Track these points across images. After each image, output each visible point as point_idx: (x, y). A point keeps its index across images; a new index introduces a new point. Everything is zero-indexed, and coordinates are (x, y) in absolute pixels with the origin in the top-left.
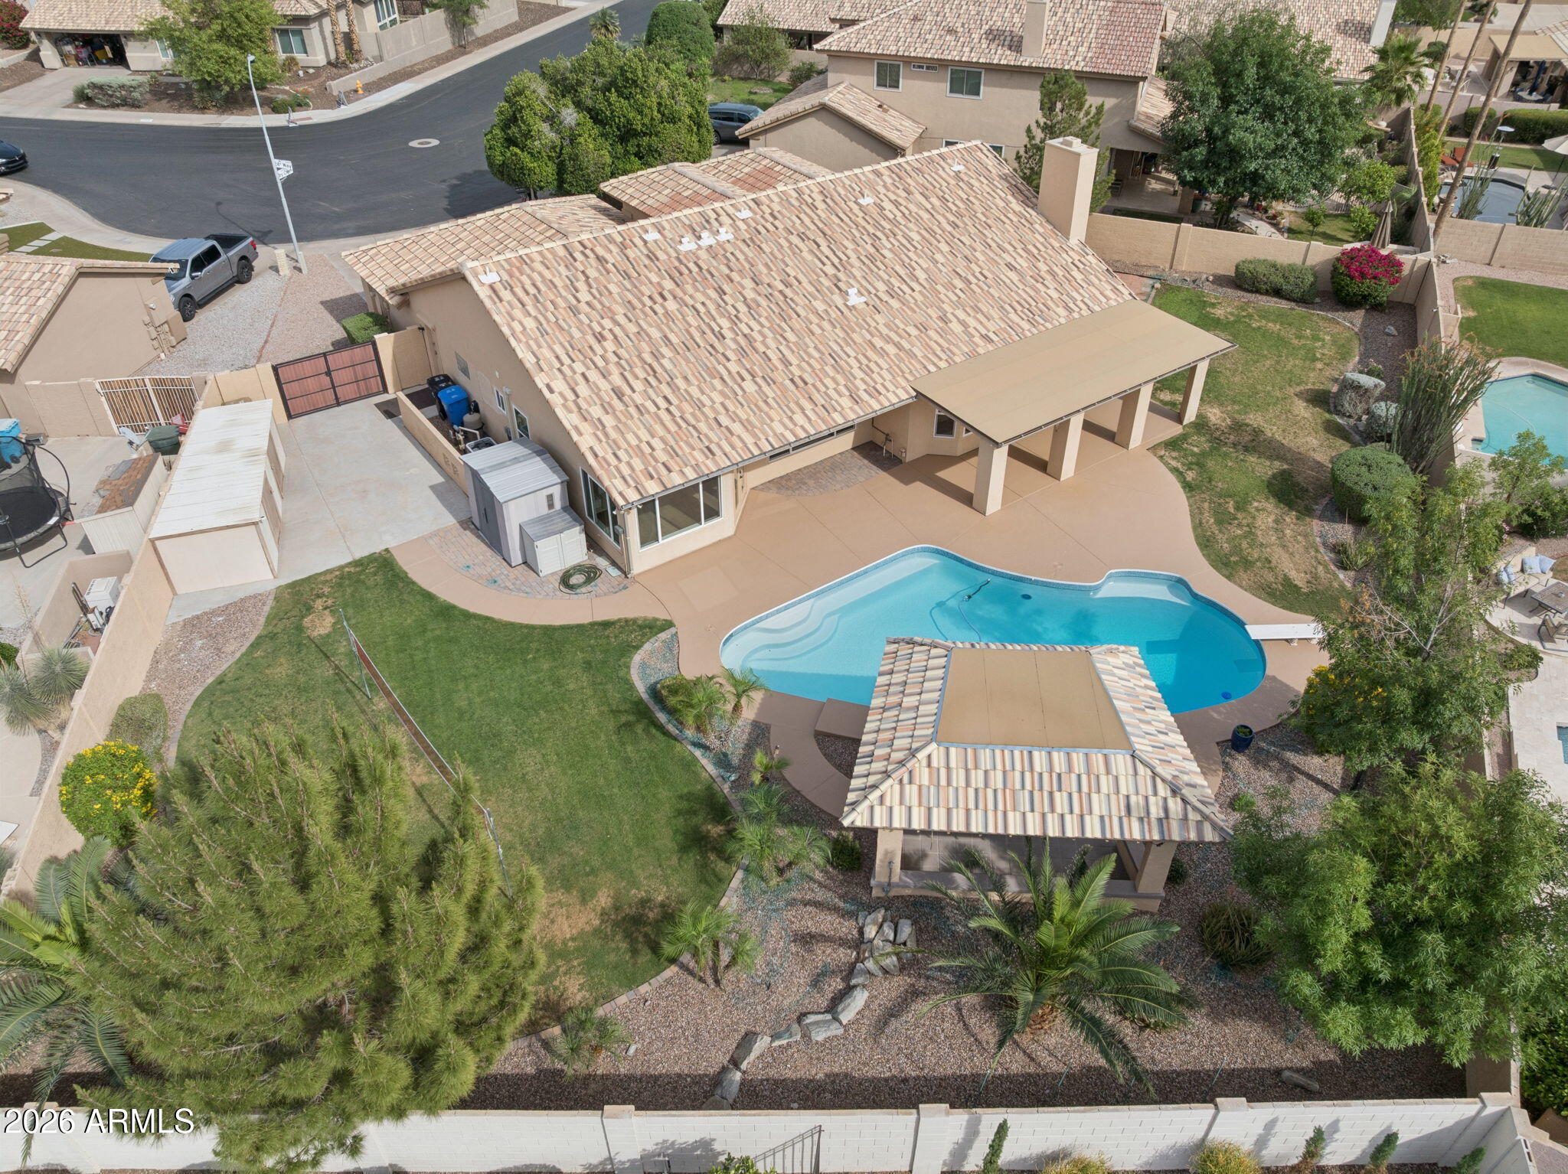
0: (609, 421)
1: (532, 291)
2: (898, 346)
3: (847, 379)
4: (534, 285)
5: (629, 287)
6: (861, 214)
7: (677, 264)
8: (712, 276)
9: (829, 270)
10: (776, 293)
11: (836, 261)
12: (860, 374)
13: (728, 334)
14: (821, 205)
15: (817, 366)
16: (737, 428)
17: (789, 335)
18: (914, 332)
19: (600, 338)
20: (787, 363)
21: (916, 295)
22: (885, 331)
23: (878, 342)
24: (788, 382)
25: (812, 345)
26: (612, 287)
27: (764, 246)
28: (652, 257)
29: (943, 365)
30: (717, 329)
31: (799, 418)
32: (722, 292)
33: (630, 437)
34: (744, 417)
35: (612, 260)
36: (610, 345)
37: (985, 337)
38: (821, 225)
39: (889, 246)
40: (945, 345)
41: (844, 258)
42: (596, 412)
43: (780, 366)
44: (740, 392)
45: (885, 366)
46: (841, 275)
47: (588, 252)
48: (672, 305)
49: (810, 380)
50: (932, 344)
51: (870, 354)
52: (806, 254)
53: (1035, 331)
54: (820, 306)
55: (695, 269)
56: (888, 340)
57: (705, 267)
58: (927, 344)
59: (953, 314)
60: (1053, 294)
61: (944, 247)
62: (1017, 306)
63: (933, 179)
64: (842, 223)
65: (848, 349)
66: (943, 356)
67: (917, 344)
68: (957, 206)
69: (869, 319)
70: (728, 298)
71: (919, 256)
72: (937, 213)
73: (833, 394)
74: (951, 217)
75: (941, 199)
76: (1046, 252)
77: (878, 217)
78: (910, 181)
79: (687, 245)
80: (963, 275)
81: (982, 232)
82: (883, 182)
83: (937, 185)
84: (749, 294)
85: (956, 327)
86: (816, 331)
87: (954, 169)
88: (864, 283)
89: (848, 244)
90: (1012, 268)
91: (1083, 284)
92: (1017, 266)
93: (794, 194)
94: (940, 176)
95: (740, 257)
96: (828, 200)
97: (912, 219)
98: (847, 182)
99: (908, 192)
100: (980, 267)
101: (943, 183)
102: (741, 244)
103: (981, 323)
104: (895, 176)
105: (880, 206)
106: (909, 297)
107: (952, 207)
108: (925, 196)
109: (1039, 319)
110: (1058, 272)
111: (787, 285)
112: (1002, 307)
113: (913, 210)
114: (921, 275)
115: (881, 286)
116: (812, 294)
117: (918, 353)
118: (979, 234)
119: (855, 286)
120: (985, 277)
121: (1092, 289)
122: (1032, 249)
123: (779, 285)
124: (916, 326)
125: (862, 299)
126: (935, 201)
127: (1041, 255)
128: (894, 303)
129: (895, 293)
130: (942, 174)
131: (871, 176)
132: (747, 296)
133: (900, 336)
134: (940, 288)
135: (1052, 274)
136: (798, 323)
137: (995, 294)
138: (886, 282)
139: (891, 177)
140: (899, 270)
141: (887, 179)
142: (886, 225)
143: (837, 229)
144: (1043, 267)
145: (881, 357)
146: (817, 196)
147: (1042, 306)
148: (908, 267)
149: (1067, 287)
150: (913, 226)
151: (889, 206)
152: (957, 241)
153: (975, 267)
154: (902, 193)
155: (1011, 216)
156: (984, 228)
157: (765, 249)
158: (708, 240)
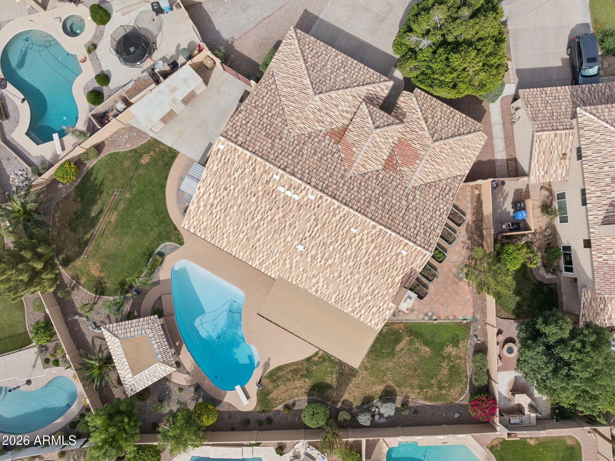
0: (202, 209)
1: (226, 160)
2: (291, 268)
3: (266, 259)
4: (229, 159)
5: (250, 184)
6: (345, 231)
7: (271, 191)
8: (275, 203)
9: (307, 235)
10: (284, 225)
11: (313, 234)
12: (271, 261)
13: (256, 220)
14: (338, 217)
15: (264, 249)
16: (225, 240)
17: (270, 237)
18: (301, 269)
19: (226, 189)
20: (258, 240)
21: (318, 265)
22: (294, 261)
23: (288, 262)
24: (252, 245)
25: (271, 244)
26: (246, 180)
27: (302, 210)
28: (268, 182)
29: (294, 283)
30: (255, 216)
31: (242, 253)
32: (271, 209)
33: (201, 217)
34: (230, 240)
35: (256, 172)
36: (225, 193)
37: (317, 291)
38: (327, 222)
39: (336, 247)
40: (303, 280)
41: (317, 236)
42: (202, 204)
43: (256, 239)
44: (237, 234)
45: (280, 267)
46: (308, 239)
47: (254, 164)
48: (253, 200)
49: (257, 250)
50: (301, 277)
51: (281, 262)
52: (308, 225)
53: (333, 304)
54: (289, 239)
55: (273, 197)
56: (291, 264)
57: (277, 199)
58: (299, 276)
59: (319, 278)
60: (357, 305)
61: (351, 264)
62: (340, 296)
63: (389, 246)
64: (334, 228)
65: (278, 254)
66: (298, 281)
67: (297, 273)
68: (379, 260)
69: (295, 255)
70: (270, 212)
71: (339, 258)
72: (369, 255)
73: (258, 258)
74: (370, 261)
75: (379, 254)
76: (379, 297)
77: (348, 237)
78: (380, 239)
79: (281, 189)
80: (342, 274)
81: (371, 273)
82: (371, 232)
83: (385, 249)
84: (277, 217)
85: (314, 281)
86: (278, 243)
87: (402, 251)
88: (310, 247)
89: (325, 234)
90: (359, 287)
91: (371, 313)
92: (362, 290)
93: (336, 206)
94: (392, 248)
95: (290, 206)
96: (343, 218)
97: (357, 249)
98: (359, 220)
99: (372, 241)
100: (351, 278)
101: (389, 251)
102: (297, 203)
103: (323, 287)
104: (378, 233)
105: (355, 236)
106: (316, 262)
107: (377, 258)
108: (375, 248)
109: (340, 303)
110: (370, 304)
111: (290, 225)
112: (336, 291)
113: (362, 247)
114: (330, 262)
115: (313, 252)
116: (292, 235)
117: (293, 274)
118: (369, 273)
119: (307, 245)
120: (347, 282)
121: (371, 316)
122: (377, 291)
123: (288, 224)
124: (304, 269)
125: (303, 250)
126: (375, 252)
127: (375, 295)
128: (309, 259)
129: (313, 257)
130: (395, 248)
131: (370, 226)
132: (275, 218)
133: (296, 267)
134: (329, 270)
135: (368, 302)
136: (276, 236)
137: (340, 287)
138: (317, 254)
139: (376, 232)
140: (327, 255)
141: (374, 232)
142: (347, 241)
143: (330, 228)
144: (369, 298)
145: (283, 265)
146: (342, 214)
147: (348, 302)
148: (330, 256)
149: (365, 308)
150: (354, 250)
151: (358, 238)
152: (358, 266)
153: (349, 277)
154: (370, 239)
155: (390, 280)
156: (374, 273)
157: (301, 212)
158: (289, 193)
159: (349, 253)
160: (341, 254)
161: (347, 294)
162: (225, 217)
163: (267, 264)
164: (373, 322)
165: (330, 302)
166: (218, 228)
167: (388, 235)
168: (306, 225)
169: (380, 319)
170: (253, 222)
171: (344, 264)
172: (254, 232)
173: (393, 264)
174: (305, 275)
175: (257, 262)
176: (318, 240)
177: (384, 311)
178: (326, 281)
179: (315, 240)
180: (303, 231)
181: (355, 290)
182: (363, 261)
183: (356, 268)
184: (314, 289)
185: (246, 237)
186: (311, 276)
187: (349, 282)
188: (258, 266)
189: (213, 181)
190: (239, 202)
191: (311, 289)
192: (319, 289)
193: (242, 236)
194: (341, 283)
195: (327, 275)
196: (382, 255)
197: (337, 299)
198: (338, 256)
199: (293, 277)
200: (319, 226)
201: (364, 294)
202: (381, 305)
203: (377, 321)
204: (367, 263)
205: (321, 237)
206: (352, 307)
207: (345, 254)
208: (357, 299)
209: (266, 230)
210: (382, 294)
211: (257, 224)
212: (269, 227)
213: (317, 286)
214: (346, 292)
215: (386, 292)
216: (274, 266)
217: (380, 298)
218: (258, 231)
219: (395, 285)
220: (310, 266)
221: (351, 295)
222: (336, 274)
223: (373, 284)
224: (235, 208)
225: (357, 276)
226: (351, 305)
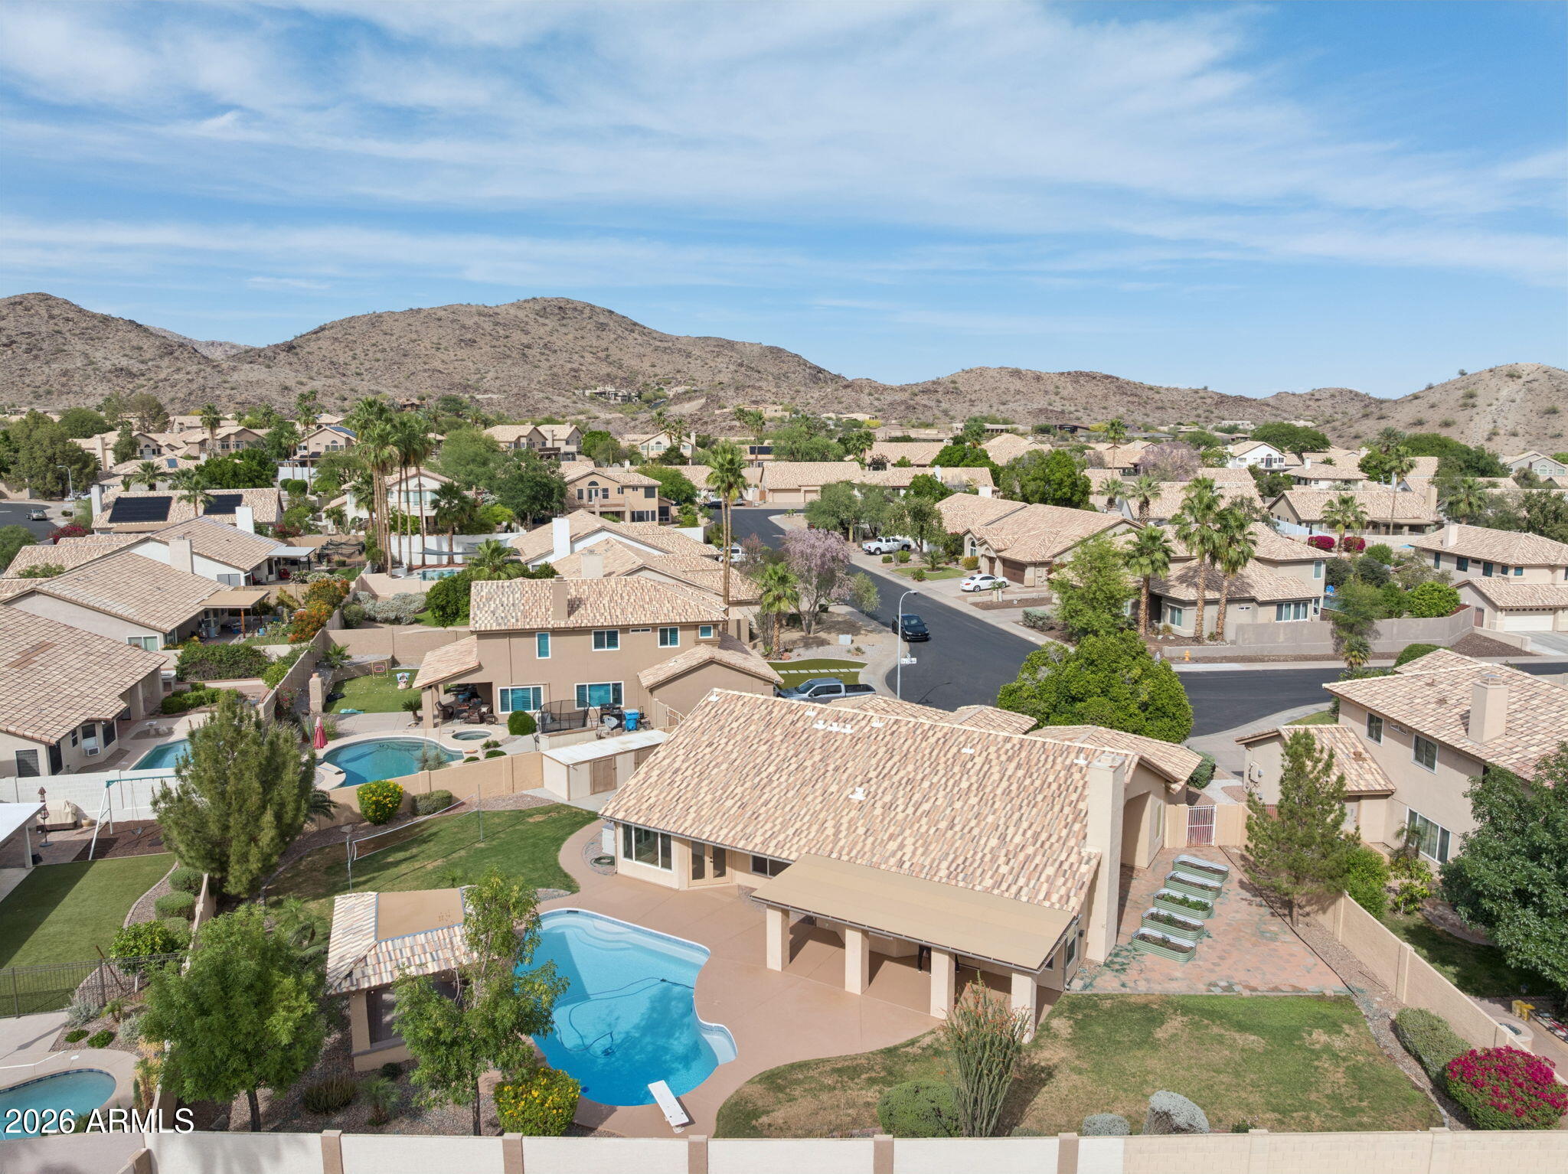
0: (653, 779)
1: (720, 712)
2: (837, 833)
3: (779, 831)
6: (950, 755)
7: (800, 731)
8: (807, 745)
9: (872, 774)
10: (822, 771)
11: (885, 771)
12: (791, 831)
13: (764, 775)
14: (932, 740)
15: (777, 815)
16: (692, 815)
17: (791, 794)
18: (861, 831)
19: (710, 745)
20: (766, 804)
21: (900, 816)
22: (845, 820)
23: (830, 824)
24: (750, 813)
25: (793, 804)
26: (752, 727)
27: (859, 745)
28: (795, 723)
29: (845, 858)
30: (763, 769)
31: (724, 831)
32: (796, 755)
33: (649, 790)
34: (703, 813)
35: (773, 715)
36: (708, 750)
37: (901, 863)
38: (912, 750)
39: (935, 780)
40: (866, 849)
41: (893, 772)
42: (656, 773)
43: (760, 803)
44: (721, 802)
45: (811, 837)
46: (874, 780)
47: (771, 707)
48: (764, 748)
49: (760, 819)
50: (860, 845)
51: (815, 828)
52: (874, 761)
53: (944, 880)
54: (834, 788)
55: (803, 738)
56: (838, 826)
57: (811, 739)
58: (857, 842)
59: (905, 838)
60: (1004, 869)
61: (973, 801)
62: (960, 860)
63: (1046, 760)
64: (927, 756)
65: (807, 818)
66: (853, 854)
67: (851, 838)
68: (1032, 783)
69: (847, 810)
70: (794, 759)
71: (945, 797)
72: (1008, 780)
73: (760, 832)
74: (1014, 787)
75: (1028, 774)
76: (1052, 844)
77: (959, 763)
78: (1023, 754)
79: (820, 725)
80: (956, 822)
81: (1021, 807)
82: (1003, 747)
83: (1040, 765)
84: (808, 763)
85: (893, 846)
86: (809, 799)
87: (1076, 761)
88: (880, 791)
89: (910, 768)
90: (1003, 838)
91: (1043, 878)
92: (1008, 839)
93: (926, 727)
94: (1054, 761)
95: (837, 744)
96: (942, 740)
97: (981, 775)
98: (976, 735)
99: (1010, 759)
100: (978, 824)
101: (1049, 766)
102: (849, 738)
103: (914, 853)
104: (1018, 746)
105: (972, 758)
106: (893, 813)
107: (1028, 782)
108: (1018, 767)
109: (961, 876)
110: (1037, 860)
111: (836, 769)
112: (948, 854)
113: (992, 770)
114: (926, 806)
115: (888, 798)
116: (840, 781)
117: (841, 843)
118: (1017, 806)
119: (872, 790)
120: (970, 832)
121: (1045, 886)
122: (1044, 836)
123: (831, 767)
124: (868, 830)
125: (863, 798)
126: (1021, 773)
127: (1043, 843)
128: (878, 811)
129: (889, 807)
130: (1059, 760)
131: (1000, 739)
132: (805, 764)
133: (848, 829)
134: (924, 820)
135: (1028, 859)
136: (806, 790)
137: (957, 845)
138: (895, 798)
139: (1014, 745)
140: (917, 797)
141: (1008, 746)
142: (956, 769)
143: (919, 757)
144: (1030, 850)
145: (817, 832)
146: (939, 735)
147: (980, 871)
148: (925, 798)
149: (1025, 872)
150: (974, 779)
151: (979, 760)
152: (991, 802)
153: (973, 823)
154: (1003, 758)
155: (1067, 810)
156: (1028, 805)
157: (857, 748)
158: (835, 728)
159: (964, 785)
160: (948, 790)
161: (975, 853)
162: (701, 781)
163: (781, 837)
164: (1055, 898)
165: (936, 879)
166: (680, 801)
167: (1038, 745)
168: (868, 762)
169: (1069, 885)
170: (758, 779)
171: (958, 805)
172: (758, 792)
173: (1065, 783)
174: (870, 840)
175: (759, 839)
176: (896, 779)
177: (1074, 868)
178: (920, 842)
179: (890, 779)
180: (863, 771)
181: (994, 842)
182: (999, 791)
183: (986, 805)
184: (892, 861)
185: (739, 803)
186: (885, 838)
187: (976, 832)
188: (759, 846)
189: (688, 740)
190: (733, 756)
191: (886, 862)
192: (905, 858)
193: (730, 803)
194: (957, 837)
195: (923, 830)
196: (1035, 776)
197: (952, 869)
198: (941, 794)
199: (842, 848)
200: (896, 759)
201: (1017, 846)
202: (1063, 857)
203: (1063, 891)
204: (1007, 792)
205: (902, 773)
206: (991, 878)
207: (956, 790)
208: (1002, 860)
209: (785, 784)
210: (1060, 838)
211: (765, 780)
212: (792, 779)
213: (900, 854)
214: (972, 852)
215: (1064, 833)
216: (797, 839)
217: (1056, 845)
218: (767, 790)
219: (1083, 814)
220: (882, 821)
221: (984, 855)
222: (943, 825)
223: (1032, 824)
224: (724, 766)
225: (990, 819)
226: (990, 873)
